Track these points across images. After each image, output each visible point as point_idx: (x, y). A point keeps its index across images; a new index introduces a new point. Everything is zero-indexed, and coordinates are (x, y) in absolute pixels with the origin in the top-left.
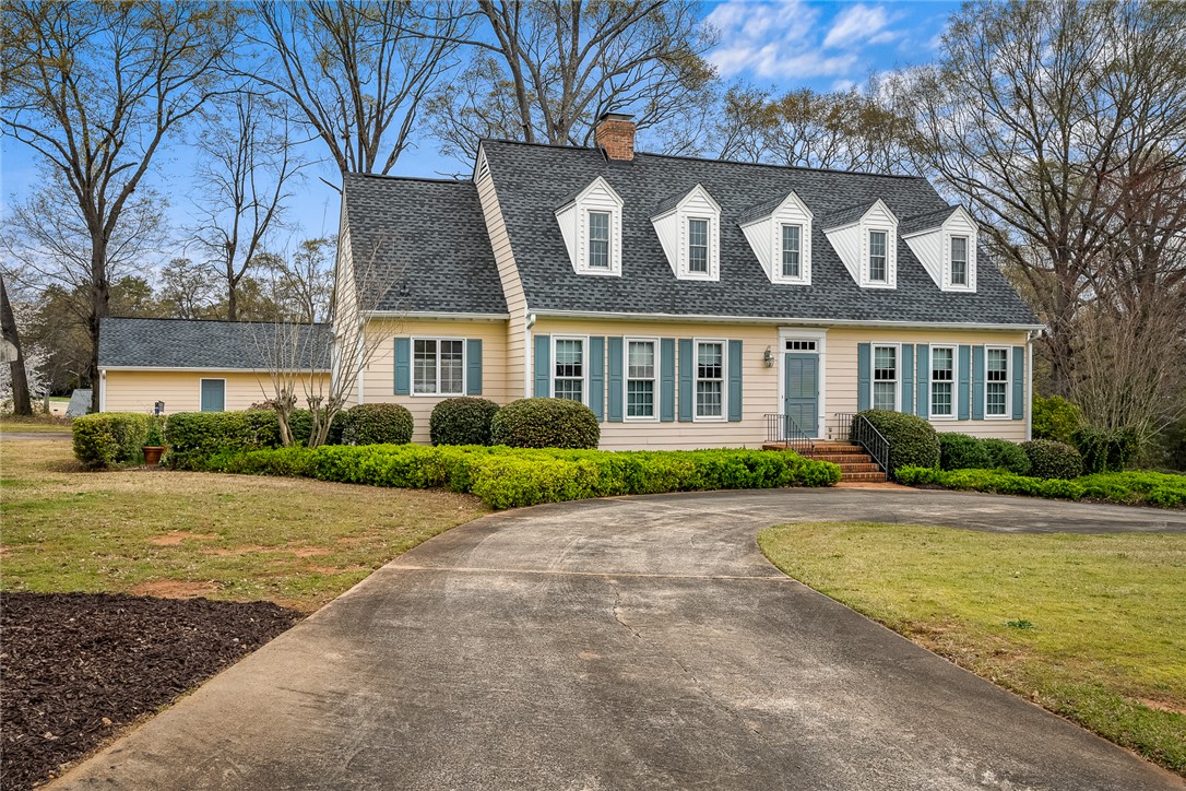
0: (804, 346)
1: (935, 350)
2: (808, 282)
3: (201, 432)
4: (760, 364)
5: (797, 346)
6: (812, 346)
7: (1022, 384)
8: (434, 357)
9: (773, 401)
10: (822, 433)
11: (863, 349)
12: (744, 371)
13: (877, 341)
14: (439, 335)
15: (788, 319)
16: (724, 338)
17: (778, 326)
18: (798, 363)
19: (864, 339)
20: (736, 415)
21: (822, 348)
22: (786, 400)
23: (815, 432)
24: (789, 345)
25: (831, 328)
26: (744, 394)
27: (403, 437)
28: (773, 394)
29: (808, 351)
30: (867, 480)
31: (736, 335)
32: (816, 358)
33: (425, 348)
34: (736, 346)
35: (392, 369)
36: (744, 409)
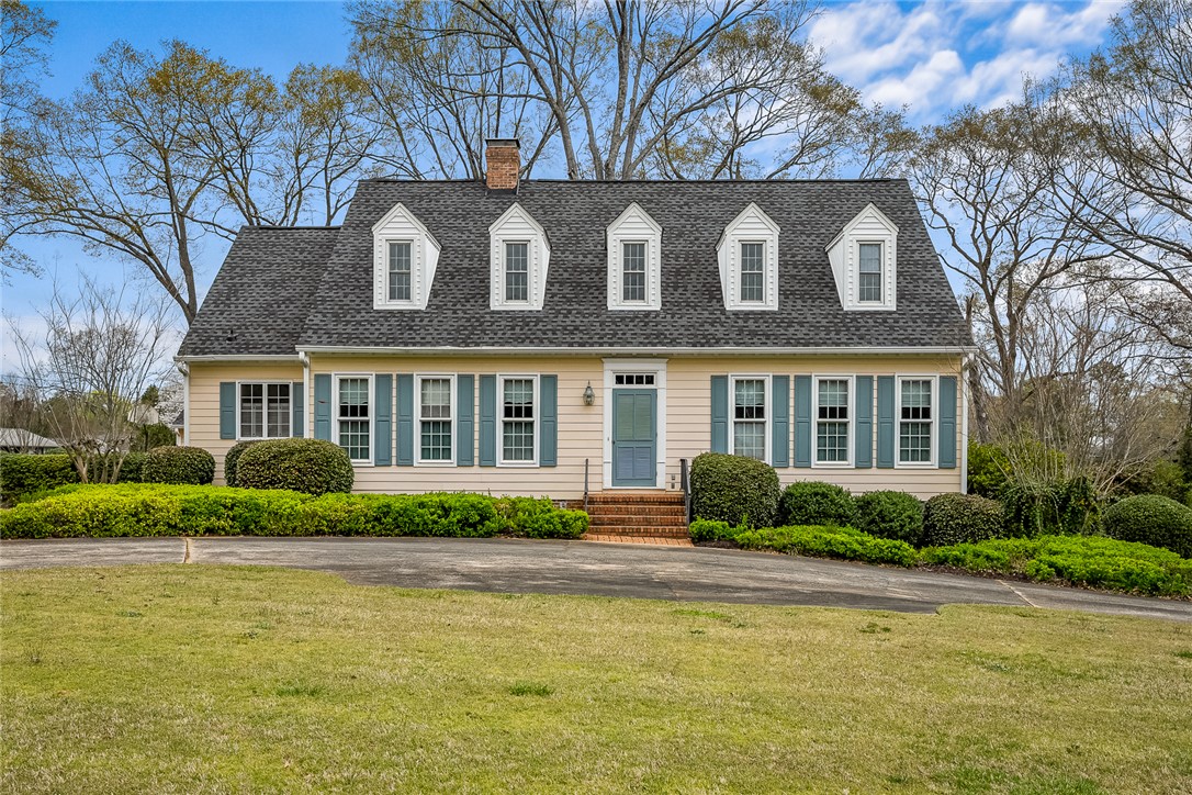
0: (640, 380)
1: (822, 382)
2: (656, 306)
3: (24, 473)
4: (581, 401)
5: (630, 380)
6: (650, 380)
7: (954, 424)
8: (260, 401)
9: (598, 444)
10: (662, 481)
11: (719, 383)
12: (559, 409)
13: (734, 374)
14: (265, 379)
15: (617, 349)
16: (535, 373)
17: (600, 359)
18: (628, 400)
19: (718, 371)
20: (549, 460)
21: (661, 382)
22: (614, 443)
23: (652, 480)
24: (619, 380)
25: (670, 359)
26: (559, 436)
27: (206, 479)
28: (598, 436)
29: (645, 386)
30: (663, 535)
31: (549, 370)
32: (654, 394)
33: (253, 392)
34: (550, 382)
35: (218, 413)
36: (559, 452)
